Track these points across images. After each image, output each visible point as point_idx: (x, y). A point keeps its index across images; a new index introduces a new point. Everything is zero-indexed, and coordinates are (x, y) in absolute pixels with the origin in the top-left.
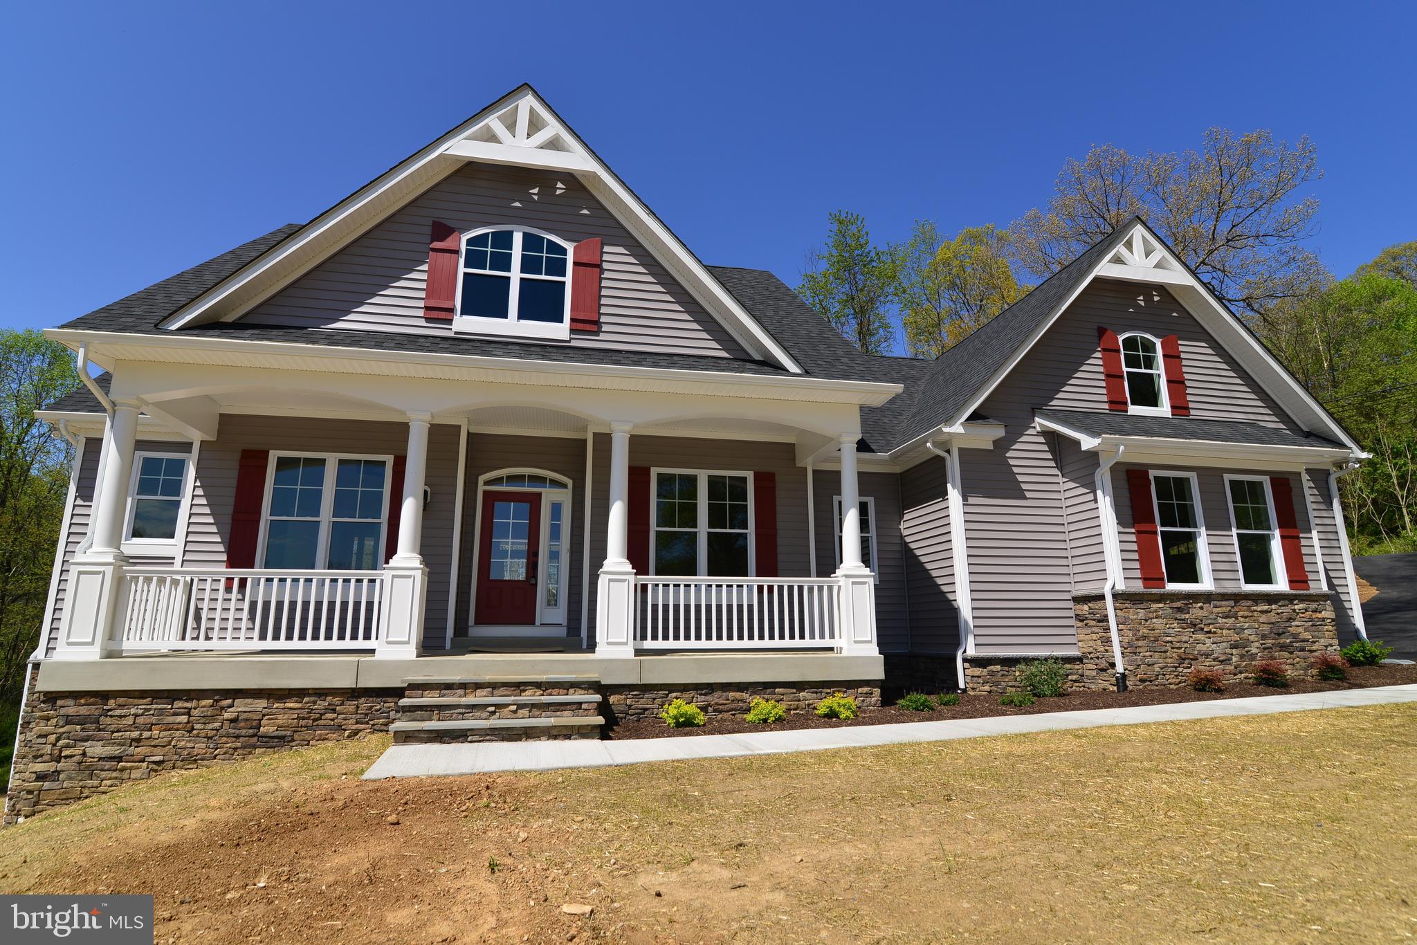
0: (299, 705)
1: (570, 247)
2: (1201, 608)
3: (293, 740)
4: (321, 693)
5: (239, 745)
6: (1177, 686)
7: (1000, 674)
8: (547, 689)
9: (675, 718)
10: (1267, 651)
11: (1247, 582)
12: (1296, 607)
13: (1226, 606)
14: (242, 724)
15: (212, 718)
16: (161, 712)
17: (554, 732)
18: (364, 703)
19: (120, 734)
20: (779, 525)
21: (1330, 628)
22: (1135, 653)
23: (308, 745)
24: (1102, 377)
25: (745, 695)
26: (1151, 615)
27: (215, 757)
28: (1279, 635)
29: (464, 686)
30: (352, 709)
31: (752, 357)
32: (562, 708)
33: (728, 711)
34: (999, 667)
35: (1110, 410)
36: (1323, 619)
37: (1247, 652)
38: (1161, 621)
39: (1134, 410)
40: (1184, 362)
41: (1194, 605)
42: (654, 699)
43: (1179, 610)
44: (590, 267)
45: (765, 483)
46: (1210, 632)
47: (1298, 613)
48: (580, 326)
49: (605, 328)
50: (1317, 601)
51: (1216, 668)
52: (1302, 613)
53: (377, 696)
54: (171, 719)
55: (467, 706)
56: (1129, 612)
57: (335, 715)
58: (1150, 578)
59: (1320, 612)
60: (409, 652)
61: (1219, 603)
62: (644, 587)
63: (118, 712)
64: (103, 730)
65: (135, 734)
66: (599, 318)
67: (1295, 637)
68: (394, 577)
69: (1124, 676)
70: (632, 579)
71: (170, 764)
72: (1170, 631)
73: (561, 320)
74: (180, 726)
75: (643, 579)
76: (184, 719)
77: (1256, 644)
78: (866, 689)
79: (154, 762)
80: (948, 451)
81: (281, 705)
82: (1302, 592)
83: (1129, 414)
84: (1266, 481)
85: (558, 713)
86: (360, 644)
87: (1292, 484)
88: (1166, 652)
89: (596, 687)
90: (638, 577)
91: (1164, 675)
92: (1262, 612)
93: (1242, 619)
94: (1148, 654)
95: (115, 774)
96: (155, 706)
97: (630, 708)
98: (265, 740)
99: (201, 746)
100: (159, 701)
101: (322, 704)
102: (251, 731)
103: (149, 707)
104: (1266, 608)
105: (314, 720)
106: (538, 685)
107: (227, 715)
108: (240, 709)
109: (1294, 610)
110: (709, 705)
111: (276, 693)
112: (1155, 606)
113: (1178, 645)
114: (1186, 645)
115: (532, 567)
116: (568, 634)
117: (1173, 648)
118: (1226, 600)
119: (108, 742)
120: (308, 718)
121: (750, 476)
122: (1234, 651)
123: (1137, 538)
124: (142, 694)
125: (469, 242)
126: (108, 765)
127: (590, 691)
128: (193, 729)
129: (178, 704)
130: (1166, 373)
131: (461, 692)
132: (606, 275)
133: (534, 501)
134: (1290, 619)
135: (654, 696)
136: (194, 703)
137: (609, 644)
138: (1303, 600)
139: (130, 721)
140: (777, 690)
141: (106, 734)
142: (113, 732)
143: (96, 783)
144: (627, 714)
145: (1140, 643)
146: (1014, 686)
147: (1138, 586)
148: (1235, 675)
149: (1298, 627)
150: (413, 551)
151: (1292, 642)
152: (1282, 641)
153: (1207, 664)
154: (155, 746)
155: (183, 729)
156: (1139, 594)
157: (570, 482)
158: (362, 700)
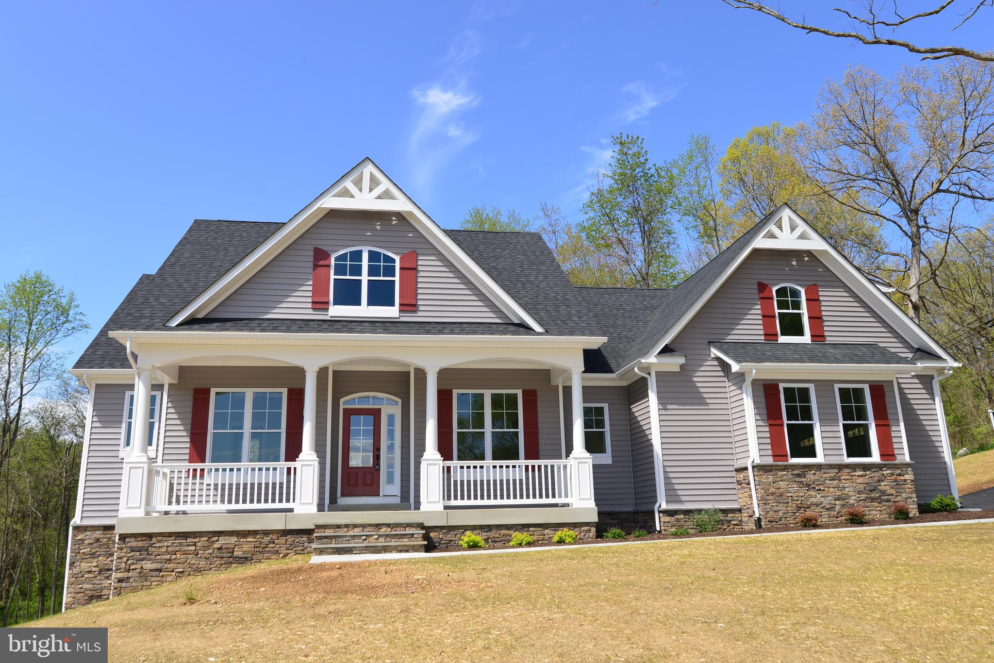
0: (254, 540)
1: (397, 259)
2: (814, 474)
3: (252, 560)
4: (266, 533)
5: (223, 562)
6: (795, 525)
7: (683, 520)
8: (393, 528)
9: (468, 543)
10: (861, 502)
11: (848, 456)
12: (884, 472)
13: (833, 473)
14: (224, 551)
15: (208, 548)
16: (181, 544)
17: (400, 549)
18: (290, 538)
19: (160, 557)
20: (540, 425)
21: (910, 486)
22: (766, 504)
23: (260, 562)
24: (760, 317)
25: (511, 532)
26: (778, 479)
27: (211, 569)
28: (871, 491)
29: (347, 526)
30: (284, 541)
31: (512, 321)
32: (404, 537)
33: (500, 542)
34: (682, 516)
35: (765, 340)
36: (905, 480)
37: (847, 503)
38: (784, 483)
39: (783, 339)
40: (823, 303)
41: (809, 472)
42: (456, 535)
43: (798, 475)
44: (410, 270)
45: (530, 397)
46: (820, 490)
47: (886, 477)
48: (405, 308)
49: (421, 308)
50: (901, 468)
51: (823, 513)
52: (889, 477)
53: (297, 534)
54: (186, 548)
55: (351, 536)
56: (762, 478)
57: (274, 545)
58: (778, 455)
59: (903, 475)
60: (314, 509)
61: (827, 471)
62: (449, 468)
63: (158, 545)
64: (151, 555)
65: (168, 557)
66: (417, 302)
67: (883, 493)
68: (302, 465)
69: (759, 519)
70: (441, 463)
71: (187, 573)
72: (791, 489)
73: (393, 305)
74: (191, 552)
75: (448, 463)
76: (193, 548)
77: (854, 498)
78: (586, 528)
79: (179, 572)
80: (649, 374)
81: (245, 540)
82: (888, 462)
83: (779, 342)
84: (866, 388)
85: (401, 540)
86: (284, 505)
87: (885, 389)
88: (788, 503)
89: (421, 526)
90: (445, 462)
91: (786, 518)
92: (859, 476)
93: (844, 481)
94: (774, 504)
95: (158, 579)
96: (177, 541)
97: (441, 540)
98: (237, 559)
99: (203, 563)
100: (179, 538)
101: (267, 539)
102: (229, 554)
103: (174, 541)
104: (861, 473)
105: (263, 548)
106: (388, 525)
107: (216, 546)
108: (222, 542)
109: (883, 475)
110: (489, 538)
111: (241, 533)
112: (780, 473)
113: (796, 498)
114: (802, 498)
115: (377, 458)
116: (401, 501)
117: (792, 500)
118: (833, 468)
119: (154, 561)
120: (260, 547)
121: (519, 393)
122: (837, 502)
123: (770, 429)
124: (170, 535)
125: (336, 259)
126: (155, 574)
127: (418, 529)
128: (198, 554)
129: (189, 540)
130: (808, 312)
131: (346, 529)
132: (421, 274)
133: (376, 414)
134: (879, 481)
135: (455, 533)
136: (198, 539)
137: (428, 502)
138: (890, 468)
139: (164, 549)
140: (530, 529)
141: (152, 557)
142: (156, 556)
143: (149, 584)
144: (440, 543)
145: (769, 498)
146: (693, 528)
147: (770, 461)
148: (837, 518)
149: (884, 486)
150: (312, 450)
151: (881, 496)
152: (873, 495)
153: (817, 511)
154: (179, 563)
155: (193, 554)
156: (769, 466)
157: (400, 401)
158: (289, 537)
